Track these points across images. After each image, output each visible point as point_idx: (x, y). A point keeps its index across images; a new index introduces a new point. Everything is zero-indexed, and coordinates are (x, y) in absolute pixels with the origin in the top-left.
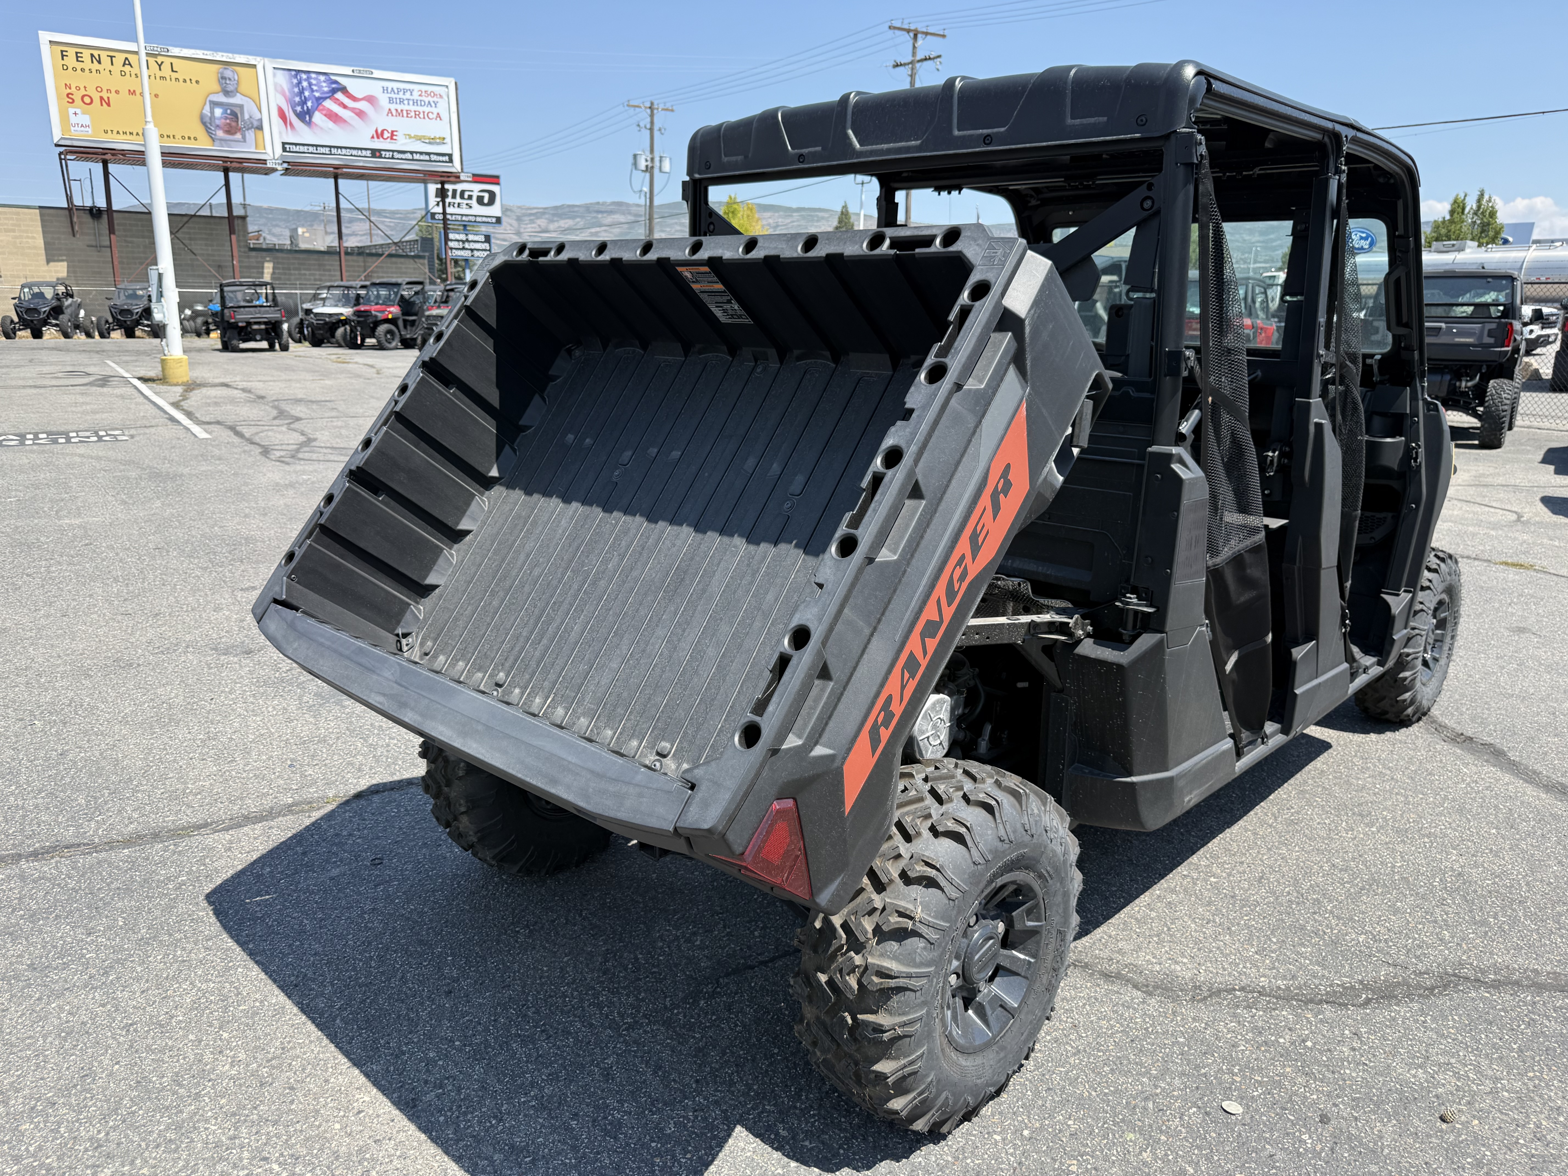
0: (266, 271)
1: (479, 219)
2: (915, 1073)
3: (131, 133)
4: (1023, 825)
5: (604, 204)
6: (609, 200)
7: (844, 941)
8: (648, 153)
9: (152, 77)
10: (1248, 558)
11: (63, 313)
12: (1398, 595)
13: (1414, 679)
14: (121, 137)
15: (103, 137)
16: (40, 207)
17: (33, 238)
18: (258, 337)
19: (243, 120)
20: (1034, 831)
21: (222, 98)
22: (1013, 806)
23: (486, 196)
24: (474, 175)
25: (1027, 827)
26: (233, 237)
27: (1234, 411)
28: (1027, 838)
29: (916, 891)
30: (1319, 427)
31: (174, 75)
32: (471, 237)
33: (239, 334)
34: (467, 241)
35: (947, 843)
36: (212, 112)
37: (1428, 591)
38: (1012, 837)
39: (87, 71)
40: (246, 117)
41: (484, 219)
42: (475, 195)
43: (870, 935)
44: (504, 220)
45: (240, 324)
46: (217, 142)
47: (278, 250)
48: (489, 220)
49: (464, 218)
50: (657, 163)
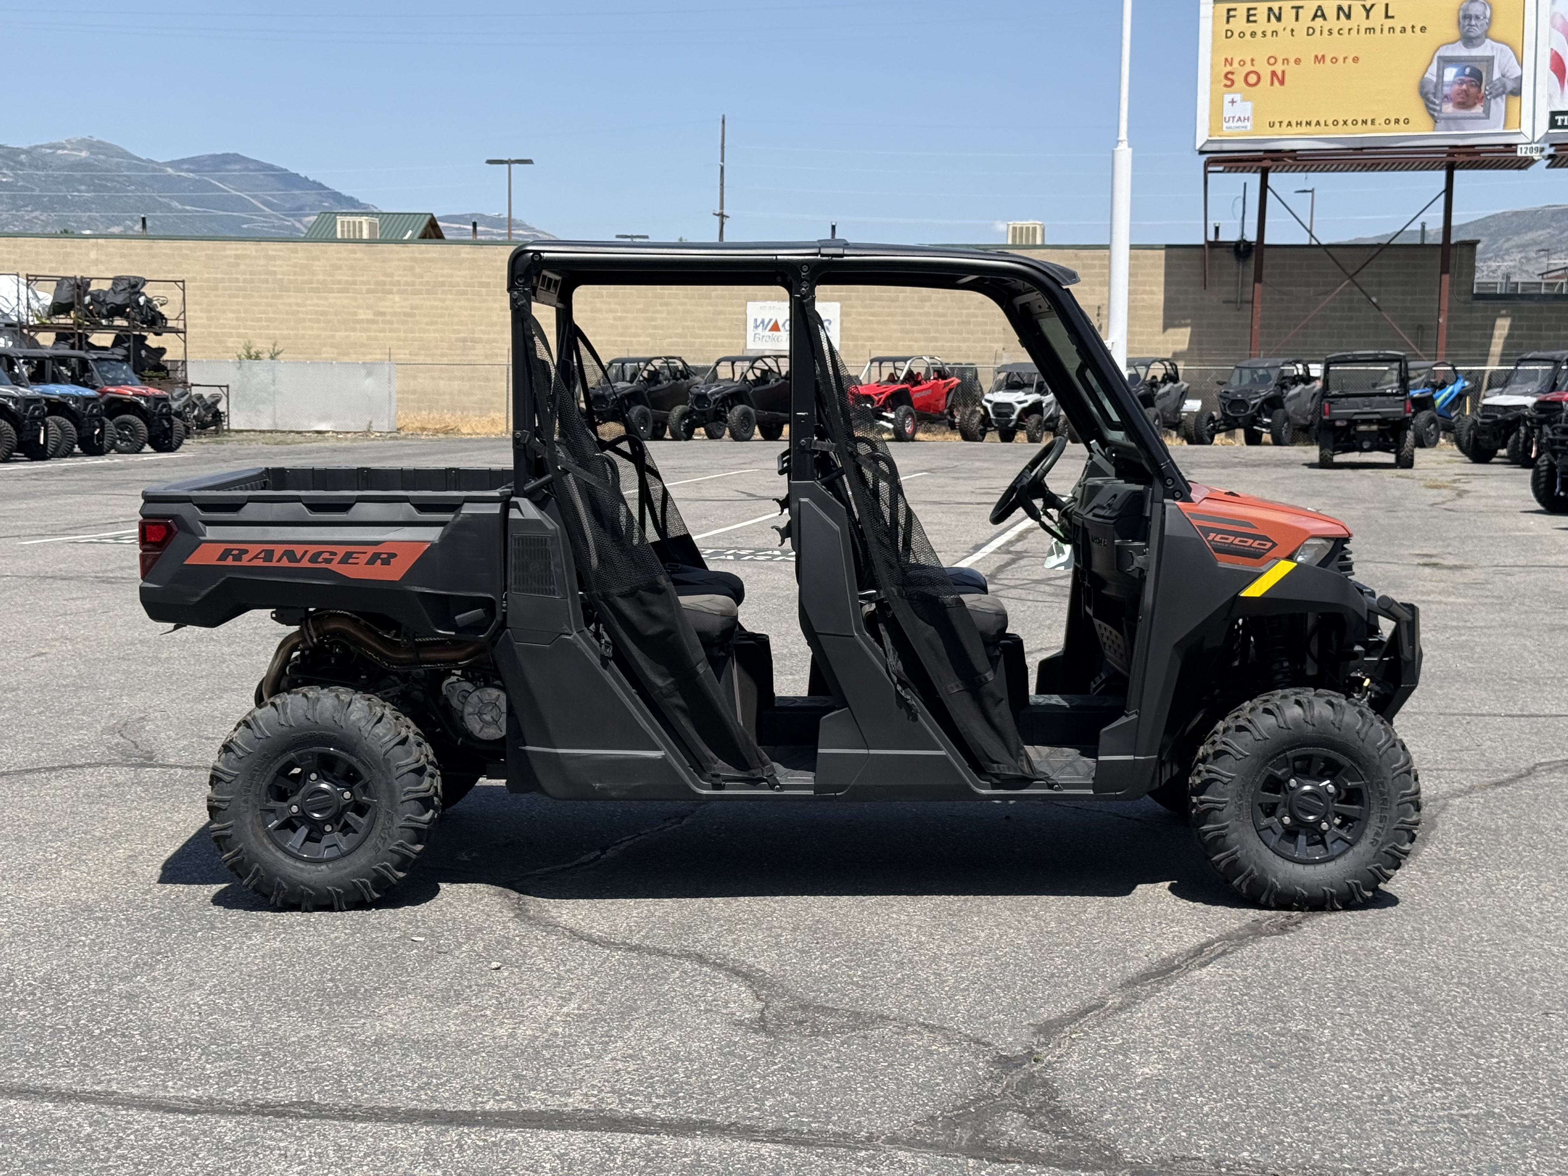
0: (1497, 333)
3: (1309, 123)
9: (1354, 32)
10: (649, 597)
11: (1152, 405)
13: (1229, 835)
14: (1294, 130)
15: (1267, 134)
16: (1168, 247)
17: (1152, 292)
18: (1366, 445)
19: (1490, 82)
21: (1461, 51)
26: (1446, 278)
28: (336, 727)
31: (1389, 23)
33: (1336, 440)
35: (269, 708)
36: (1440, 75)
39: (1259, 34)
40: (1496, 75)
45: (1338, 423)
46: (1442, 124)
47: (1522, 297)
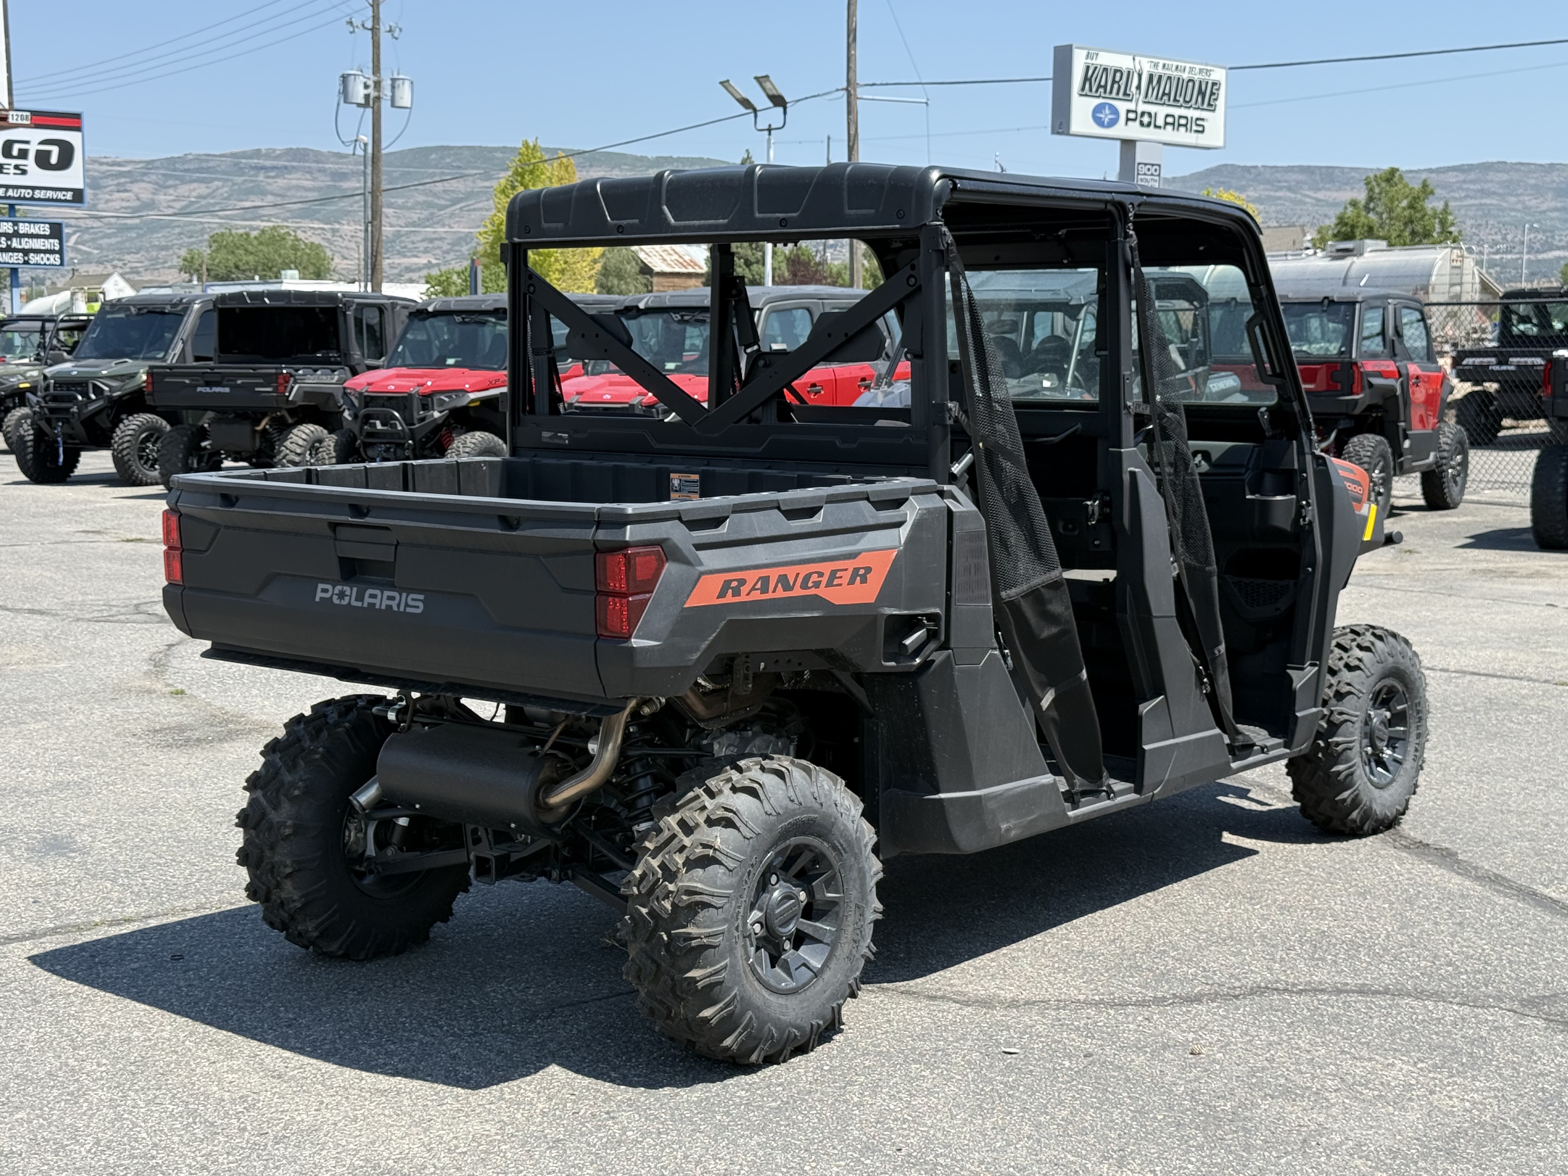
1: (38, 194)
2: (720, 983)
4: (813, 794)
5: (271, 151)
6: (280, 146)
7: (660, 876)
8: (369, 73)
10: (1047, 594)
12: (1302, 669)
13: (1352, 774)
20: (823, 800)
22: (803, 778)
23: (55, 150)
24: (34, 113)
25: (816, 795)
27: (1009, 456)
28: (817, 806)
29: (718, 831)
30: (1133, 475)
32: (23, 228)
34: (16, 234)
35: (743, 797)
37: (1358, 672)
38: (801, 800)
41: (50, 194)
42: (33, 149)
43: (680, 866)
44: (88, 194)
48: (60, 195)
49: (10, 193)
50: (387, 91)
